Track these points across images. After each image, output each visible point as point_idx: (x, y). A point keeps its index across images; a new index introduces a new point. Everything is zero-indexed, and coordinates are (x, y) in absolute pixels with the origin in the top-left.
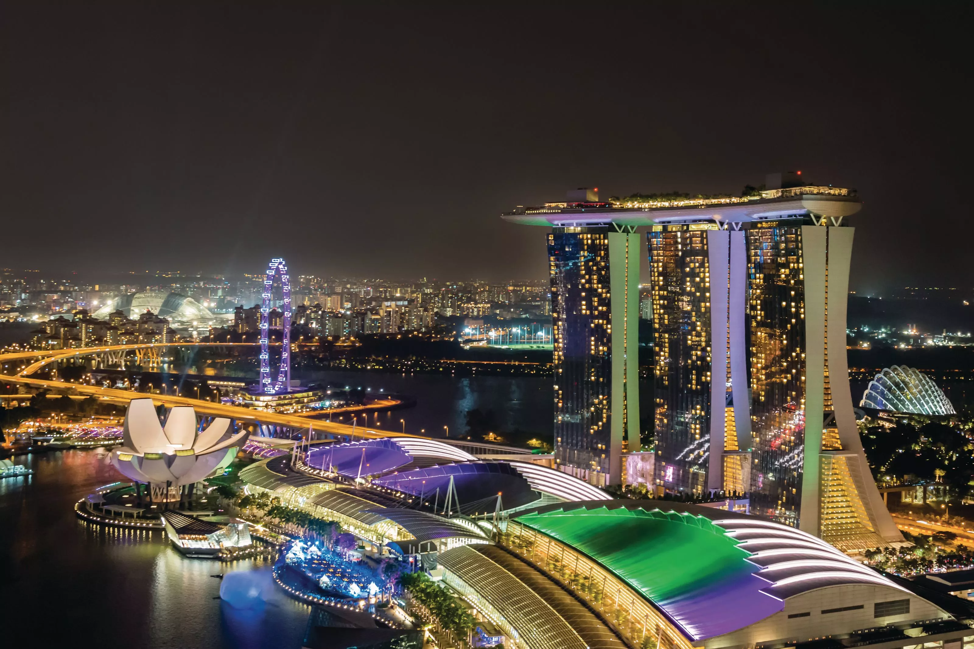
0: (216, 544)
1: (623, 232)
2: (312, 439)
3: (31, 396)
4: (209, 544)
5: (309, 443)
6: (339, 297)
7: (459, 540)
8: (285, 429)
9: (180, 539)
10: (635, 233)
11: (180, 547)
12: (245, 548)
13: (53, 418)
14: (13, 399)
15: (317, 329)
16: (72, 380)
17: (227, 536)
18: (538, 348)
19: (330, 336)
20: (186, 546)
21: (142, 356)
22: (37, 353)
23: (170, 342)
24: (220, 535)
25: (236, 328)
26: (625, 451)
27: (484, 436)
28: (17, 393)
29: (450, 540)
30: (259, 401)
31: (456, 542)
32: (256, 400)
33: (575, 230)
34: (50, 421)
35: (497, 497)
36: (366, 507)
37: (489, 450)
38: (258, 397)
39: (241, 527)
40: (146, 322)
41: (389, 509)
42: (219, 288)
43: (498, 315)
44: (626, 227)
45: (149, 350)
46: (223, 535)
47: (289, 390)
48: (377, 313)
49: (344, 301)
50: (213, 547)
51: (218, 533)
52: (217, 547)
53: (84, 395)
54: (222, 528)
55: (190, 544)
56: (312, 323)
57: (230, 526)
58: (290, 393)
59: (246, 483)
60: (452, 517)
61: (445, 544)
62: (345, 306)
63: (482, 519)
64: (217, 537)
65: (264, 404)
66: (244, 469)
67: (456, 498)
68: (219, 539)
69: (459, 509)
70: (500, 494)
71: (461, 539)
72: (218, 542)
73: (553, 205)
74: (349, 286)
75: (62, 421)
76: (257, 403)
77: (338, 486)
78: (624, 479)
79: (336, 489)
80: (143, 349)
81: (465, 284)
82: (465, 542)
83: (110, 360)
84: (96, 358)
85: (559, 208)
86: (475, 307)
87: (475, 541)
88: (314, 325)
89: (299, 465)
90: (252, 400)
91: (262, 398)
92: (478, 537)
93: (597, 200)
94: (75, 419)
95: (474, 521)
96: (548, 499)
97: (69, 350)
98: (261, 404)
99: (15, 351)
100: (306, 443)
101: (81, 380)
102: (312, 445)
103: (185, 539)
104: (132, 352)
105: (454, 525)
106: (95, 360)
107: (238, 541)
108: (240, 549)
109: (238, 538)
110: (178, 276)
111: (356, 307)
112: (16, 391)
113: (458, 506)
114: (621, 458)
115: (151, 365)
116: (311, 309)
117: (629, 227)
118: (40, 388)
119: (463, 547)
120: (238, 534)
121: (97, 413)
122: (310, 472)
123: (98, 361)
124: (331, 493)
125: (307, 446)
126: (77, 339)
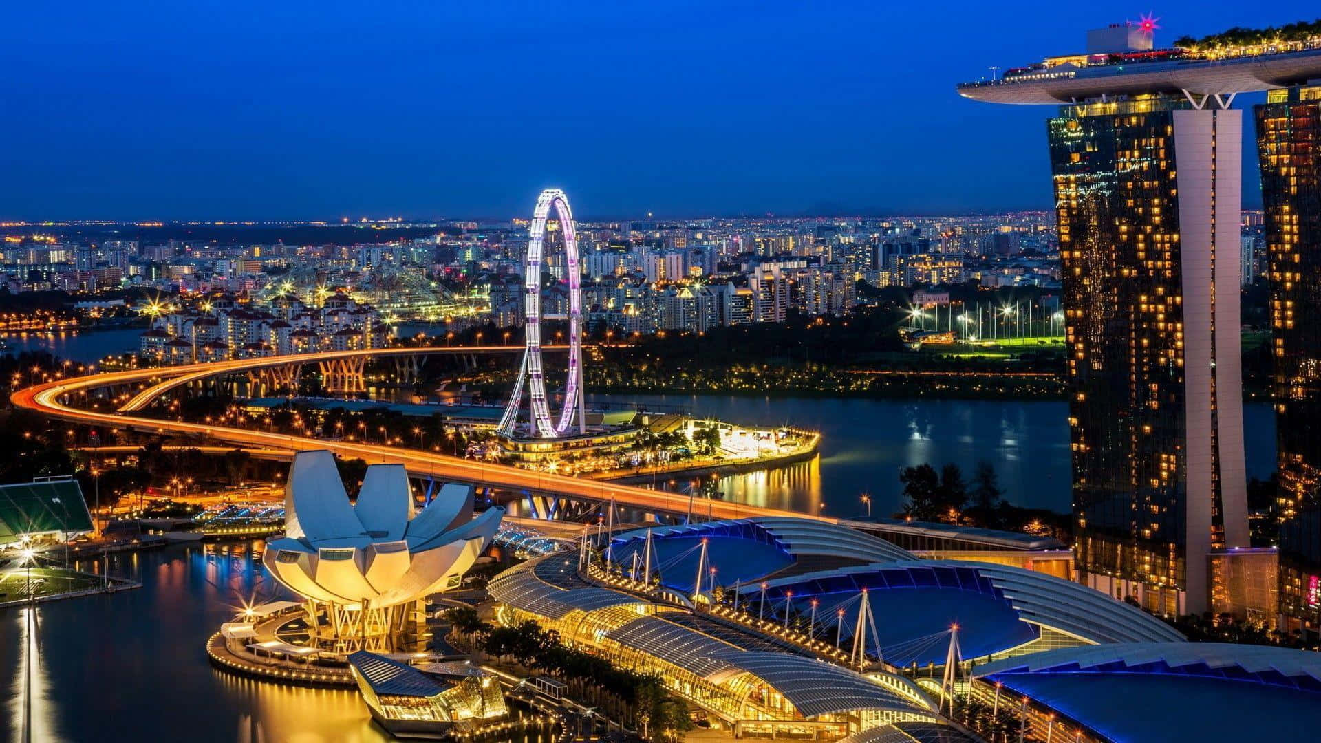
0: (444, 714)
1: (1206, 107)
2: (615, 521)
3: (138, 448)
4: (433, 713)
5: (610, 529)
6: (680, 256)
7: (882, 713)
8: (574, 503)
9: (381, 704)
10: (1230, 108)
11: (383, 717)
12: (497, 721)
13: (175, 487)
14: (111, 455)
15: (636, 317)
16: (208, 419)
17: (464, 698)
18: (1054, 345)
19: (662, 330)
20: (392, 717)
21: (330, 373)
22: (152, 372)
23: (379, 347)
24: (451, 698)
25: (494, 320)
26: (1217, 545)
27: (939, 516)
28: (114, 445)
29: (865, 714)
30: (530, 452)
31: (877, 718)
32: (525, 450)
33: (1104, 108)
34: (170, 493)
35: (951, 633)
36: (709, 648)
37: (947, 541)
38: (527, 446)
39: (486, 683)
40: (335, 313)
41: (750, 653)
42: (468, 248)
43: (979, 282)
44: (1212, 98)
45: (342, 362)
46: (456, 697)
47: (583, 432)
48: (747, 286)
49: (689, 263)
50: (439, 719)
51: (447, 693)
52: (446, 718)
53: (228, 445)
54: (454, 686)
55: (400, 713)
56: (628, 307)
57: (468, 681)
58: (584, 436)
59: (497, 603)
60: (867, 670)
61: (857, 721)
62: (692, 273)
63: (925, 674)
64: (447, 701)
65: (540, 457)
66: (496, 578)
67: (875, 634)
68: (450, 705)
69: (880, 655)
70: (955, 627)
71: (885, 712)
72: (448, 709)
73: (1061, 61)
74: (699, 236)
75: (190, 490)
76: (526, 456)
77: (661, 609)
78: (1217, 601)
79: (657, 615)
80: (331, 360)
81: (917, 224)
82: (893, 718)
83: (276, 381)
84: (251, 377)
85: (1071, 68)
86: (934, 269)
87: (911, 718)
88: (631, 311)
89: (592, 569)
90: (516, 448)
91: (534, 447)
92: (917, 710)
93: (1151, 47)
94: (212, 487)
95: (909, 678)
96: (1053, 638)
97: (204, 366)
98: (533, 457)
99: (116, 369)
100: (606, 529)
101: (223, 419)
102: (615, 533)
103: (389, 703)
104: (312, 367)
105: (871, 684)
106: (250, 382)
107: (483, 709)
108: (487, 723)
109: (483, 704)
110: (398, 226)
111: (711, 274)
112: (113, 441)
113: (879, 650)
114: (1209, 560)
115: (346, 390)
116: (624, 281)
117: (1217, 96)
118: (153, 434)
119: (887, 729)
120: (482, 696)
121: (249, 476)
122: (612, 582)
123: (256, 383)
124: (647, 622)
125: (607, 534)
126: (219, 345)
